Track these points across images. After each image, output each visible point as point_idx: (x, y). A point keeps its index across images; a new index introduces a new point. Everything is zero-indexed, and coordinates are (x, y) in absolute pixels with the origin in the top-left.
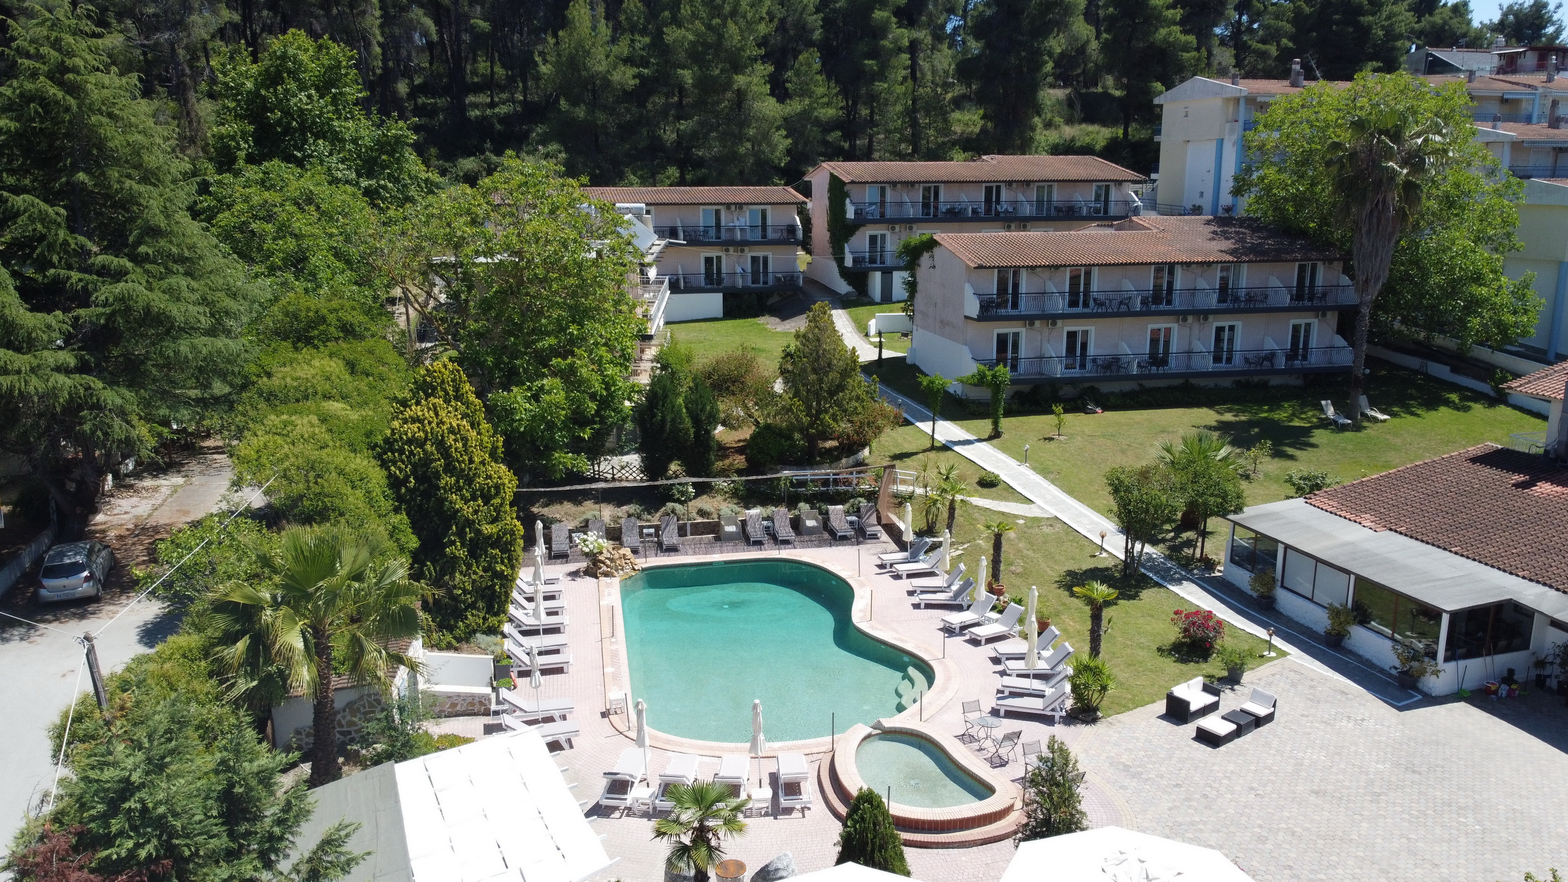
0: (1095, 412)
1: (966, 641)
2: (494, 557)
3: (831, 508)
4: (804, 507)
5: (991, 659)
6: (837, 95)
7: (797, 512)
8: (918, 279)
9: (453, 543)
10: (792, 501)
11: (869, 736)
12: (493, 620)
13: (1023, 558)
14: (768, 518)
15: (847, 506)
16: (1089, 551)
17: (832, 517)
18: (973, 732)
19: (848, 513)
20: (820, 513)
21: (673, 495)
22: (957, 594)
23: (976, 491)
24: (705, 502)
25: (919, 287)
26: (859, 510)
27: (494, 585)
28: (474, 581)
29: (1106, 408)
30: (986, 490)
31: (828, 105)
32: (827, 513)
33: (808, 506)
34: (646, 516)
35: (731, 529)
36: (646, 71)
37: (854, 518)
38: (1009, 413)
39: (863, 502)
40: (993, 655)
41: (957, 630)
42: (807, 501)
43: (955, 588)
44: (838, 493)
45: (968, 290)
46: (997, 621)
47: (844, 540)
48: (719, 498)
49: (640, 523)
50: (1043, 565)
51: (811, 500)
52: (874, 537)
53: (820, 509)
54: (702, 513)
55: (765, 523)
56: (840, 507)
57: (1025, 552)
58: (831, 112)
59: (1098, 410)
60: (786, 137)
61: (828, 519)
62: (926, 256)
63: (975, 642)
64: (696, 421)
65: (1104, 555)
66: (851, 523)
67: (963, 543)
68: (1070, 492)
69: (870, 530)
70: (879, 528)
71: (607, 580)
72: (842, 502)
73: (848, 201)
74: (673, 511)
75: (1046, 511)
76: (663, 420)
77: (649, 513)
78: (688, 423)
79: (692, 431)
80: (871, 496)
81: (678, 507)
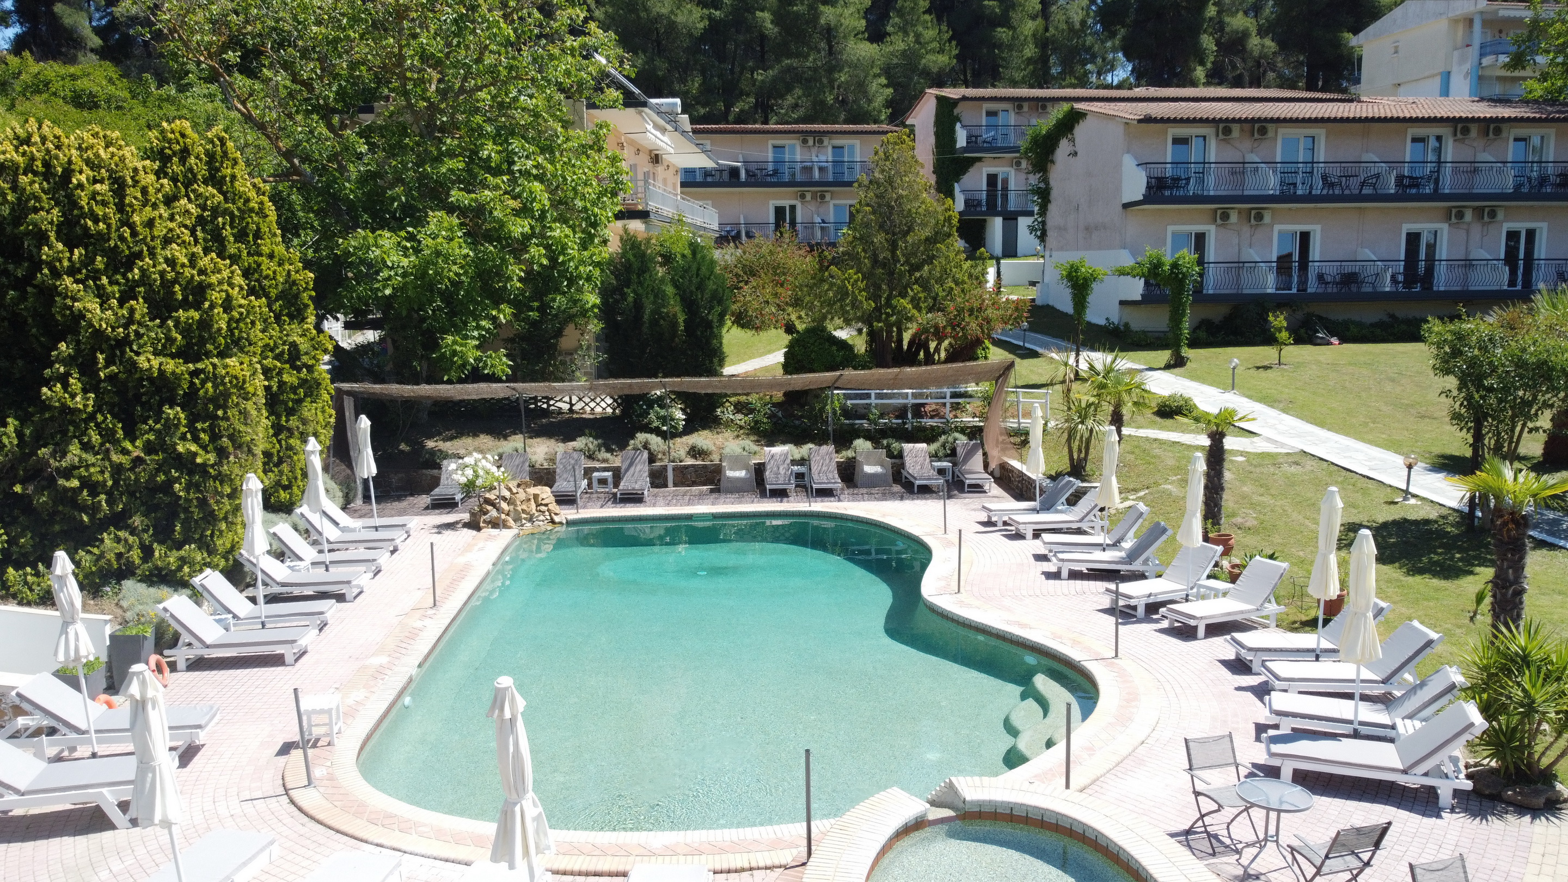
0: (1329, 343)
1: (1162, 631)
2: (171, 426)
3: (907, 447)
4: (861, 445)
5: (1226, 663)
6: (950, 40)
7: (850, 453)
8: (1052, 183)
9: (64, 380)
10: (843, 439)
11: (917, 825)
12: (166, 557)
13: (1253, 505)
14: (802, 462)
15: (934, 446)
16: (1382, 495)
17: (909, 461)
18: (1216, 824)
19: (935, 456)
20: (890, 455)
21: (650, 422)
22: (1132, 556)
23: (1154, 422)
24: (702, 439)
25: (1054, 194)
26: (953, 452)
27: (170, 482)
28: (118, 470)
29: (1344, 340)
30: (1169, 422)
31: (941, 51)
32: (900, 455)
33: (868, 445)
34: (604, 455)
35: (735, 474)
36: (718, 13)
37: (946, 464)
38: (1194, 344)
39: (962, 440)
40: (1230, 655)
41: (1141, 611)
42: (867, 438)
43: (1127, 545)
44: (923, 429)
45: (1129, 162)
46: (1225, 594)
47: (925, 491)
48: (728, 434)
49: (591, 464)
50: (1295, 515)
51: (875, 437)
52: (977, 488)
53: (888, 447)
54: (695, 452)
55: (796, 468)
56: (924, 446)
57: (1256, 498)
58: (943, 59)
59: (1334, 340)
60: (887, 86)
61: (903, 465)
62: (1064, 146)
63: (1185, 632)
64: (689, 305)
65: (1413, 501)
66: (941, 472)
67: (1135, 490)
68: (1321, 424)
69: (970, 479)
70: (987, 476)
71: (495, 532)
72: (929, 440)
73: (958, 126)
74: (646, 446)
75: (1283, 445)
76: (638, 306)
77: (609, 450)
78: (675, 309)
79: (681, 318)
80: (975, 433)
81: (655, 441)
